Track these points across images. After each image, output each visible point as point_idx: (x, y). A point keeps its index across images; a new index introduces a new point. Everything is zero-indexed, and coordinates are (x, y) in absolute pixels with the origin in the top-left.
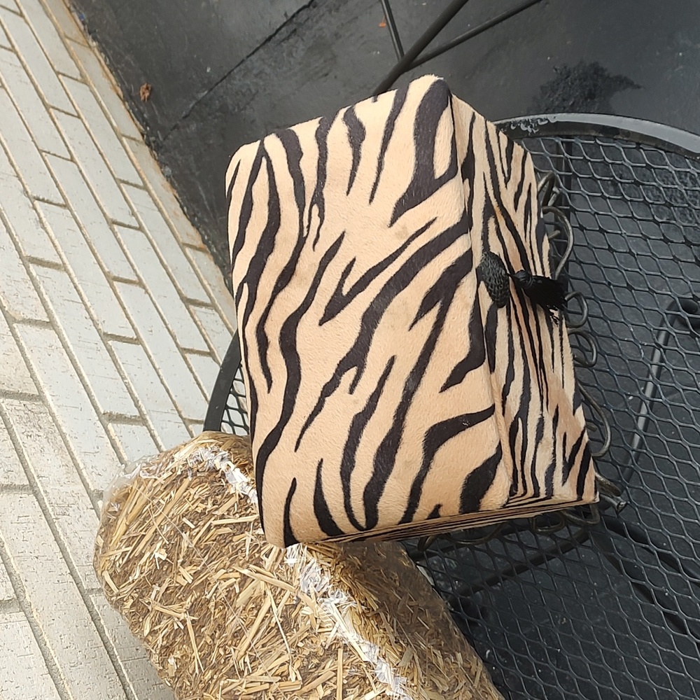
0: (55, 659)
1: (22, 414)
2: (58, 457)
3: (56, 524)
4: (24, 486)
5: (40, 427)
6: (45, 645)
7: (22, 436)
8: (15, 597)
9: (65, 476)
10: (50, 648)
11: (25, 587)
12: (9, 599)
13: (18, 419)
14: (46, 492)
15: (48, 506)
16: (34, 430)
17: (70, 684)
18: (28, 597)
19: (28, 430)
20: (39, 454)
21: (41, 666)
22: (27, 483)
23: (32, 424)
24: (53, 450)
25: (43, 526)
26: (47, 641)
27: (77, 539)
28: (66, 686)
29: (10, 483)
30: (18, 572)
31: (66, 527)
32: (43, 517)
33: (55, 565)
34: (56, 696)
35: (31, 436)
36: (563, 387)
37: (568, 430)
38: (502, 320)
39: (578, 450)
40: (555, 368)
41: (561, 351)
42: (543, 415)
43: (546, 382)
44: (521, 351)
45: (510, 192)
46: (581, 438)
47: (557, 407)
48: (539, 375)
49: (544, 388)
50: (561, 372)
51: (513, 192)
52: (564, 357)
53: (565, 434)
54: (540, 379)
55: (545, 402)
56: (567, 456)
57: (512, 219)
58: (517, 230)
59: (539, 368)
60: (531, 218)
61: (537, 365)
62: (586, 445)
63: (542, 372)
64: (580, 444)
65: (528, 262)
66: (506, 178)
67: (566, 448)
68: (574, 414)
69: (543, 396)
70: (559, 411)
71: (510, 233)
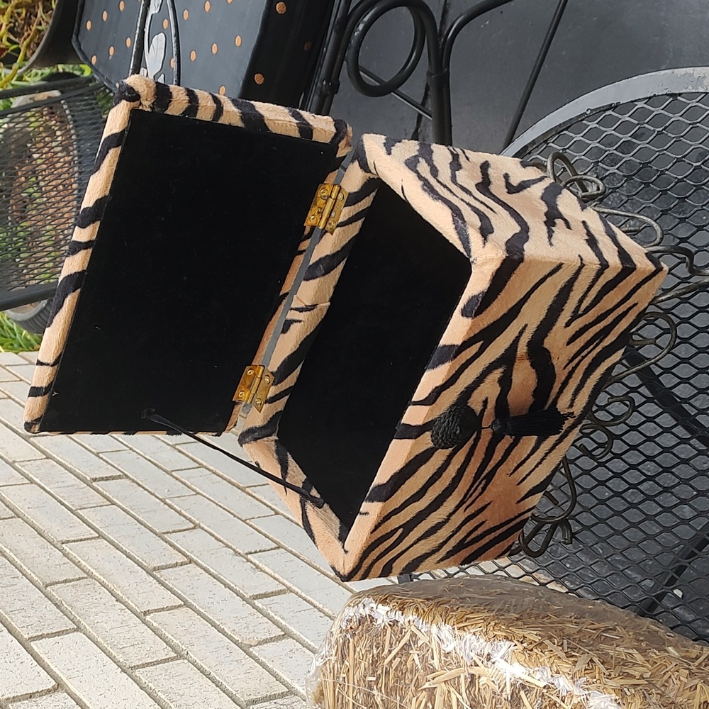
36: (519, 484)
37: (491, 518)
38: (440, 457)
39: (499, 529)
40: (516, 472)
41: (547, 454)
42: (451, 518)
43: (484, 489)
44: (454, 475)
45: (574, 327)
46: (516, 517)
47: (489, 504)
48: (475, 486)
49: (474, 494)
50: (527, 473)
51: (581, 326)
52: (548, 458)
53: (483, 523)
54: (473, 489)
55: (464, 506)
56: (468, 539)
57: (552, 355)
58: (554, 363)
59: (479, 480)
60: (601, 341)
61: (479, 478)
62: (521, 521)
63: (484, 482)
64: (508, 524)
65: (551, 388)
66: (575, 315)
67: (474, 533)
68: (519, 502)
69: (465, 502)
70: (490, 506)
71: (533, 371)
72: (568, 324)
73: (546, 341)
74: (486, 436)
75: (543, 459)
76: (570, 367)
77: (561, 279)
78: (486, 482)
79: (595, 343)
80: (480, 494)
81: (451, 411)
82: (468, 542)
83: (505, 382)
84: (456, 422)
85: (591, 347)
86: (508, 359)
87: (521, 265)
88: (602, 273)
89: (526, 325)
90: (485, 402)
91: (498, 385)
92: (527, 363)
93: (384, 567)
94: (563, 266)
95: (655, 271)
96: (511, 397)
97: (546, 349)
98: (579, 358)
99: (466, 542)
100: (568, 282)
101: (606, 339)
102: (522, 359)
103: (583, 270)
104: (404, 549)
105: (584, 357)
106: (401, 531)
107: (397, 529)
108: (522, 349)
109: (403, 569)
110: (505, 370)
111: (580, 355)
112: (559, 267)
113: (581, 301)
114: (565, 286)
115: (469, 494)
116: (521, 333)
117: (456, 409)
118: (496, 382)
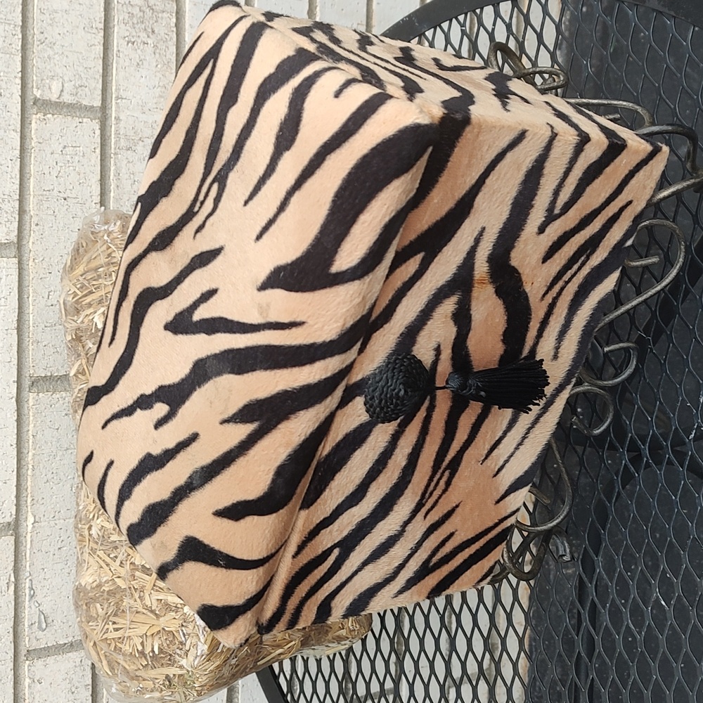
0: (31, 316)
1: (136, 11)
2: (158, 74)
3: (112, 160)
4: (93, 107)
5: (153, 32)
6: (28, 298)
7: (121, 41)
8: (15, 241)
9: (155, 101)
10: (31, 302)
11: (32, 232)
12: (6, 241)
13: (126, 17)
14: (117, 119)
15: (113, 136)
16: (143, 35)
17: (35, 344)
18: (30, 243)
19: (134, 34)
20: (132, 69)
21: (10, 320)
22: (98, 103)
23: (143, 26)
24: (155, 64)
25: (93, 161)
26: (31, 295)
27: (130, 182)
28: (31, 345)
29: (75, 102)
30: (32, 213)
31: (123, 166)
32: (98, 151)
33: (85, 210)
34: (13, 354)
35: (134, 42)
36: (495, 476)
37: (463, 527)
38: (380, 436)
39: (474, 543)
40: (490, 458)
41: (529, 429)
42: (406, 528)
43: (448, 484)
44: (404, 463)
45: (548, 236)
46: (496, 525)
47: (457, 506)
48: (435, 480)
49: (435, 493)
50: (505, 458)
51: (560, 232)
52: (531, 435)
53: (452, 535)
54: (433, 484)
55: (424, 510)
56: (434, 560)
57: (524, 278)
58: (527, 290)
59: (441, 471)
60: (588, 258)
61: (440, 468)
62: (503, 530)
63: (447, 474)
64: (486, 534)
65: (526, 329)
66: (551, 217)
67: (441, 550)
68: (498, 502)
69: (424, 505)
70: (459, 510)
71: (500, 302)
72: (542, 230)
73: (513, 254)
74: (443, 402)
75: (524, 438)
76: (549, 298)
77: (524, 156)
78: (450, 474)
79: (580, 261)
80: (445, 491)
81: (389, 363)
82: (435, 564)
83: (462, 318)
84: (398, 379)
85: (576, 267)
86: (461, 283)
87: (468, 129)
88: (582, 150)
89: (483, 229)
90: (438, 350)
91: (452, 323)
92: (490, 289)
93: (318, 608)
94: (527, 134)
95: (652, 151)
96: (472, 343)
97: (513, 267)
98: (561, 283)
99: (431, 564)
100: (536, 161)
101: (595, 255)
102: (482, 282)
103: (556, 143)
104: (344, 579)
105: (567, 283)
106: (336, 552)
107: (330, 550)
108: (481, 267)
109: (348, 609)
110: (459, 299)
111: (561, 279)
112: (521, 136)
113: (556, 193)
114: (533, 167)
115: (429, 492)
116: (477, 241)
117: (397, 359)
118: (449, 319)
